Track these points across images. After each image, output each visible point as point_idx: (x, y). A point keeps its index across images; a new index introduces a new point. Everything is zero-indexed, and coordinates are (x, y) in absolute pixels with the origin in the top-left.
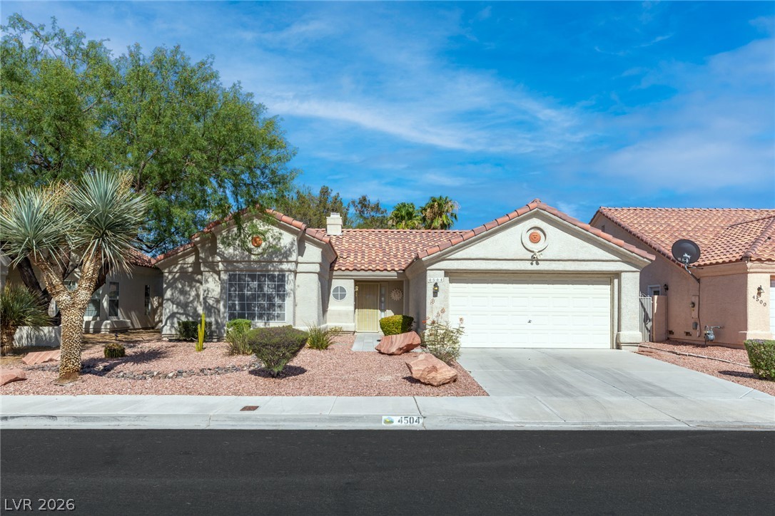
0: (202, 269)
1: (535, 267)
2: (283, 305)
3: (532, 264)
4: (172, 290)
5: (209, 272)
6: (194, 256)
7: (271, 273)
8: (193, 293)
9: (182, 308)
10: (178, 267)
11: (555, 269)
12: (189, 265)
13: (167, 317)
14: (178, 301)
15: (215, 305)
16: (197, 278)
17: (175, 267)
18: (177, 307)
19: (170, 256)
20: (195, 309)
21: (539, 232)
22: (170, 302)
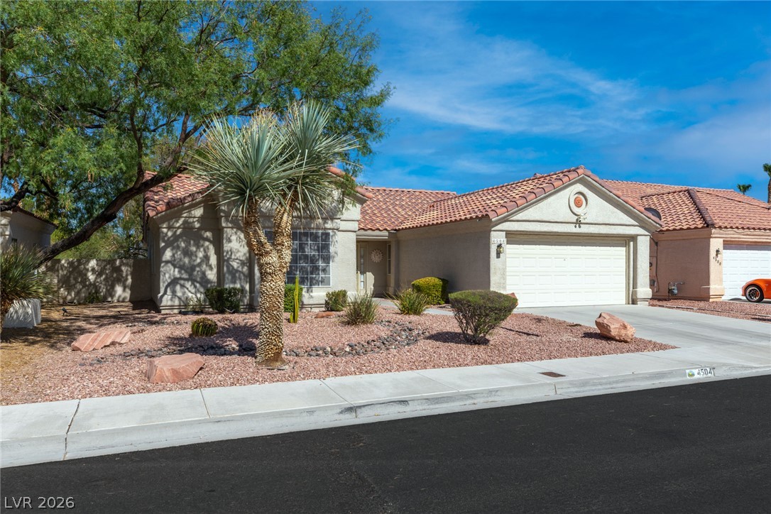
0: (224, 225)
1: (577, 230)
2: (327, 269)
3: (576, 227)
4: (172, 250)
5: (232, 228)
6: (202, 208)
7: (315, 231)
8: (201, 254)
9: (186, 272)
10: (181, 222)
11: (593, 232)
12: (195, 220)
13: (166, 283)
14: (182, 263)
15: (240, 269)
16: (205, 236)
17: (177, 221)
18: (179, 272)
19: (174, 207)
20: (204, 273)
21: (581, 196)
22: (170, 265)
